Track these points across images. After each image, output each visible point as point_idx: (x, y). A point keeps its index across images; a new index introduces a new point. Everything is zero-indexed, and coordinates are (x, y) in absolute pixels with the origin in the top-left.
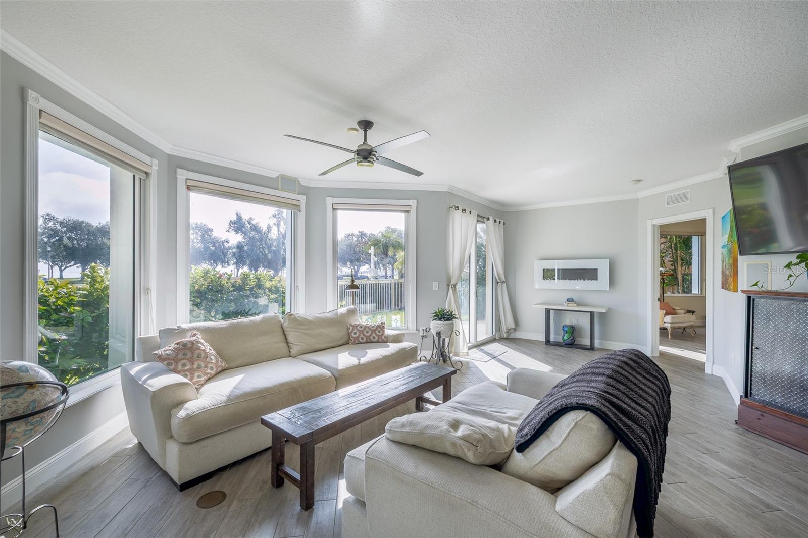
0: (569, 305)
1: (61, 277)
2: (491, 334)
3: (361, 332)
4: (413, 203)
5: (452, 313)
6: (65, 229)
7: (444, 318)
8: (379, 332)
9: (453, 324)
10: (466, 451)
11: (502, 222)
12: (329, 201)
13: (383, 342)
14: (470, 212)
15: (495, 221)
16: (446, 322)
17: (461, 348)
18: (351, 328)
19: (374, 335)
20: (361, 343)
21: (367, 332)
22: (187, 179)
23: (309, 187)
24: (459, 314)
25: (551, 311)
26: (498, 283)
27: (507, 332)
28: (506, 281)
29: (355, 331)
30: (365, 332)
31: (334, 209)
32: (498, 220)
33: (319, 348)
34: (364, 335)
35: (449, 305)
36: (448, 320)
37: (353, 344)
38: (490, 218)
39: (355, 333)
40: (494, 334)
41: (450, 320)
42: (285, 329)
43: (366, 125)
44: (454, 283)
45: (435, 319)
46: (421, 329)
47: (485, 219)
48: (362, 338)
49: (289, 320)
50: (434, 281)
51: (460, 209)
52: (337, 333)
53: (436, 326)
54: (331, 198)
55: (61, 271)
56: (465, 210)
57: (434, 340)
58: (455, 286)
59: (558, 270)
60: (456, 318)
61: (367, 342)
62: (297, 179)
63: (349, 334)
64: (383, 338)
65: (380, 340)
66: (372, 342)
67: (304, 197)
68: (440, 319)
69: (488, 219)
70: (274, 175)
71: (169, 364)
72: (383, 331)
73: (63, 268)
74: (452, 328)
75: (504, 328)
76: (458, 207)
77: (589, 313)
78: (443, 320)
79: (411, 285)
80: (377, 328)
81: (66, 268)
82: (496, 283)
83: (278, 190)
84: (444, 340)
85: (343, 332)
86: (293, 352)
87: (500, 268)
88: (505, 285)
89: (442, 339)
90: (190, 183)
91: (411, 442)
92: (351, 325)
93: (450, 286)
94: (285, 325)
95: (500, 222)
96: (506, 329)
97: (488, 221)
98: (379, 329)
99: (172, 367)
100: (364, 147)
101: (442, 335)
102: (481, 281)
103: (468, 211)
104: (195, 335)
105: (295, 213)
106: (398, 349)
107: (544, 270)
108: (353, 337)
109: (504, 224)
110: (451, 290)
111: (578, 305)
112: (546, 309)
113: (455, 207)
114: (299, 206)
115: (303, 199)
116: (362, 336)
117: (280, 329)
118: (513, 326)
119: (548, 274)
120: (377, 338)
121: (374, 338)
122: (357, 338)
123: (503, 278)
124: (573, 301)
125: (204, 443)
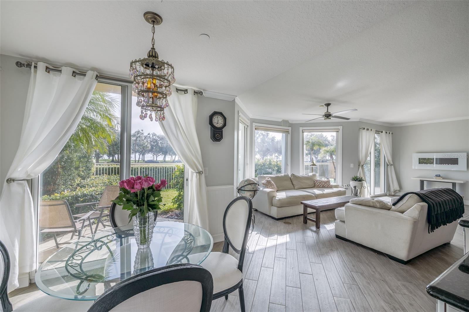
0: (436, 178)
1: (156, 160)
2: (384, 192)
3: (321, 183)
4: (341, 128)
5: (362, 178)
6: (159, 139)
7: (358, 180)
8: (328, 183)
9: (362, 183)
10: (377, 204)
11: (391, 133)
12: (301, 129)
13: (330, 187)
14: (371, 130)
15: (386, 133)
16: (359, 182)
17: (366, 196)
18: (316, 181)
19: (326, 184)
20: (320, 187)
21: (323, 183)
22: (255, 126)
23: (292, 124)
24: (365, 179)
25: (424, 181)
26: (388, 165)
27: (394, 192)
28: (393, 165)
29: (317, 182)
30: (322, 183)
31: (303, 132)
32: (388, 132)
33: (304, 188)
34: (321, 184)
35: (359, 174)
36: (360, 181)
37: (316, 187)
38: (383, 132)
39: (317, 183)
40: (385, 192)
41: (361, 181)
42: (291, 179)
43: (328, 105)
44: (362, 164)
45: (353, 181)
46: (344, 185)
47: (380, 132)
48: (321, 186)
49: (293, 176)
50: (352, 163)
51: (366, 129)
52: (310, 183)
53: (352, 184)
54: (302, 128)
55: (157, 157)
56: (368, 129)
57: (352, 190)
58: (363, 166)
59: (436, 159)
60: (364, 180)
61: (322, 187)
62: (288, 121)
63: (315, 183)
64: (330, 186)
65: (329, 187)
66: (325, 187)
67: (291, 128)
68: (356, 181)
69: (382, 132)
70: (280, 120)
71: (266, 186)
72: (330, 183)
73: (157, 156)
74: (362, 185)
75: (392, 189)
76: (364, 128)
77: (452, 183)
78: (357, 181)
79: (339, 165)
80: (327, 182)
81: (158, 156)
82: (387, 165)
83: (281, 126)
84: (357, 190)
85: (312, 183)
86: (296, 188)
87: (389, 157)
88: (393, 166)
89: (356, 190)
90: (256, 127)
91: (359, 203)
92: (315, 180)
93: (360, 166)
94: (291, 178)
95: (389, 133)
96: (394, 190)
97: (382, 133)
98: (328, 182)
99: (266, 187)
100: (327, 113)
101: (356, 188)
102: (377, 164)
103: (370, 130)
104: (269, 178)
105: (287, 135)
106: (338, 190)
107: (419, 158)
108: (317, 185)
109: (392, 134)
110: (360, 168)
111: (443, 179)
112: (420, 180)
113: (363, 128)
114: (289, 132)
115: (290, 128)
116: (320, 184)
117: (290, 179)
118: (398, 189)
119: (422, 161)
120: (327, 186)
121: (326, 186)
122: (319, 185)
123: (392, 163)
124: (440, 176)
125: (282, 208)
